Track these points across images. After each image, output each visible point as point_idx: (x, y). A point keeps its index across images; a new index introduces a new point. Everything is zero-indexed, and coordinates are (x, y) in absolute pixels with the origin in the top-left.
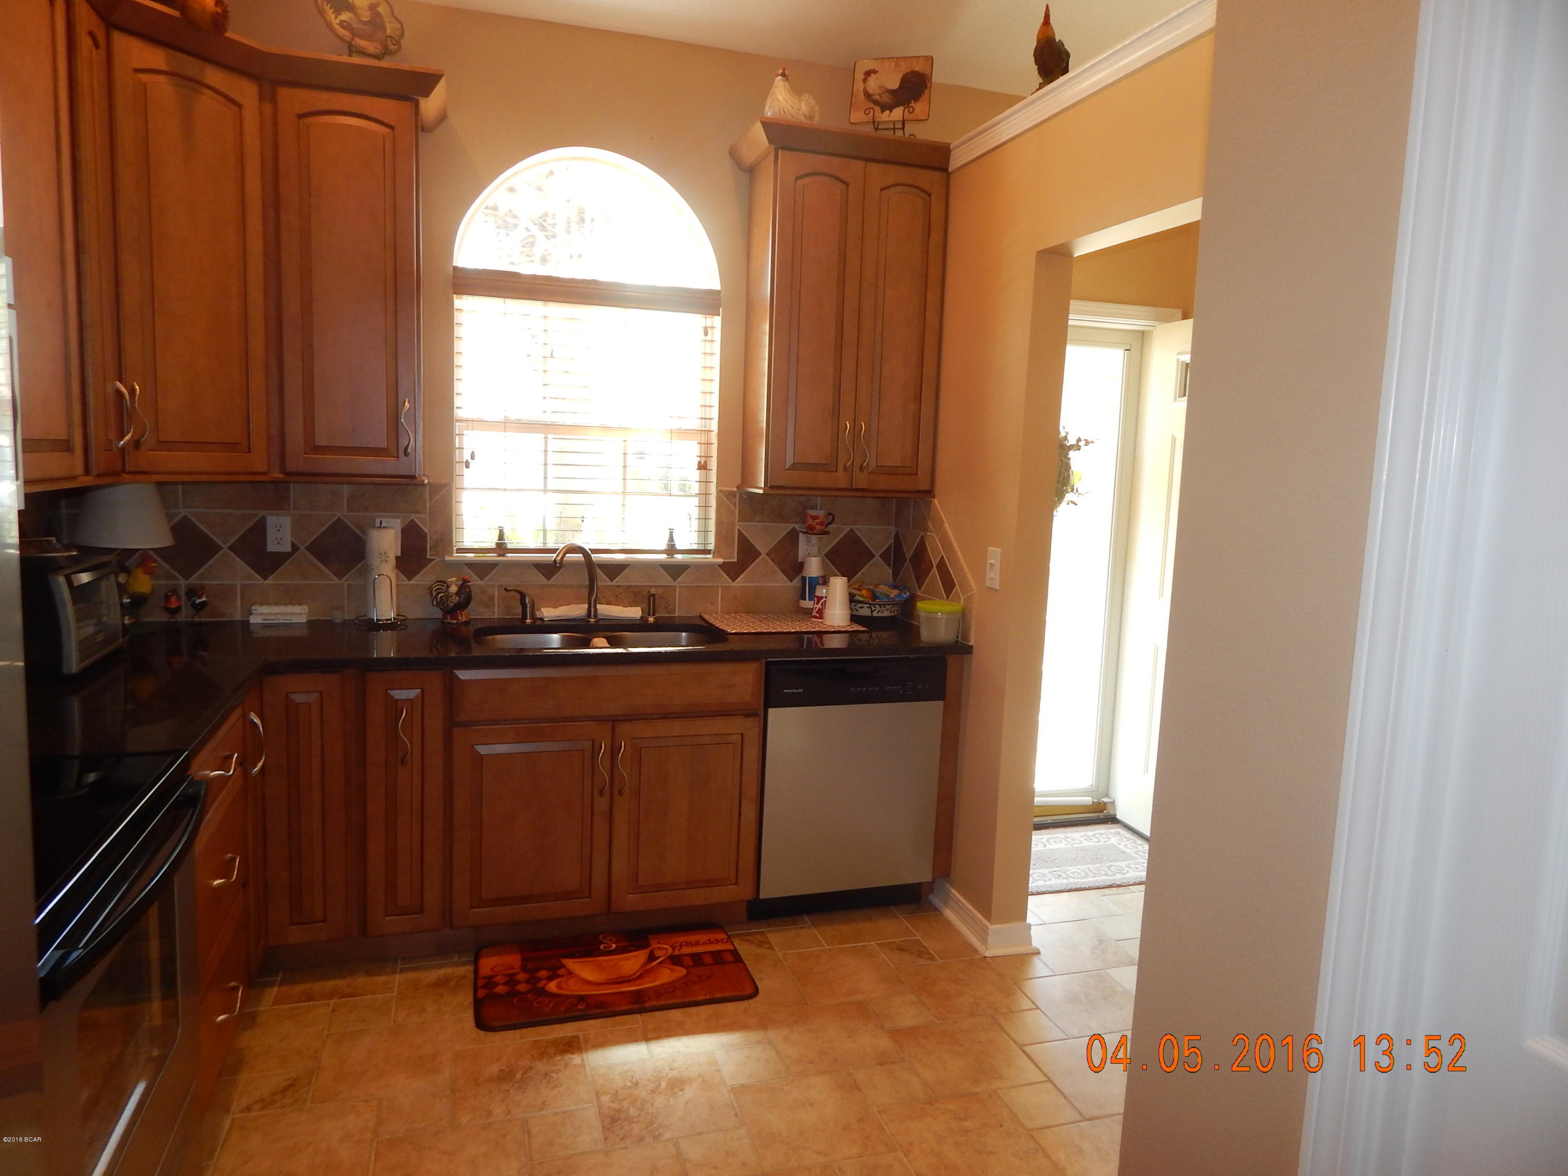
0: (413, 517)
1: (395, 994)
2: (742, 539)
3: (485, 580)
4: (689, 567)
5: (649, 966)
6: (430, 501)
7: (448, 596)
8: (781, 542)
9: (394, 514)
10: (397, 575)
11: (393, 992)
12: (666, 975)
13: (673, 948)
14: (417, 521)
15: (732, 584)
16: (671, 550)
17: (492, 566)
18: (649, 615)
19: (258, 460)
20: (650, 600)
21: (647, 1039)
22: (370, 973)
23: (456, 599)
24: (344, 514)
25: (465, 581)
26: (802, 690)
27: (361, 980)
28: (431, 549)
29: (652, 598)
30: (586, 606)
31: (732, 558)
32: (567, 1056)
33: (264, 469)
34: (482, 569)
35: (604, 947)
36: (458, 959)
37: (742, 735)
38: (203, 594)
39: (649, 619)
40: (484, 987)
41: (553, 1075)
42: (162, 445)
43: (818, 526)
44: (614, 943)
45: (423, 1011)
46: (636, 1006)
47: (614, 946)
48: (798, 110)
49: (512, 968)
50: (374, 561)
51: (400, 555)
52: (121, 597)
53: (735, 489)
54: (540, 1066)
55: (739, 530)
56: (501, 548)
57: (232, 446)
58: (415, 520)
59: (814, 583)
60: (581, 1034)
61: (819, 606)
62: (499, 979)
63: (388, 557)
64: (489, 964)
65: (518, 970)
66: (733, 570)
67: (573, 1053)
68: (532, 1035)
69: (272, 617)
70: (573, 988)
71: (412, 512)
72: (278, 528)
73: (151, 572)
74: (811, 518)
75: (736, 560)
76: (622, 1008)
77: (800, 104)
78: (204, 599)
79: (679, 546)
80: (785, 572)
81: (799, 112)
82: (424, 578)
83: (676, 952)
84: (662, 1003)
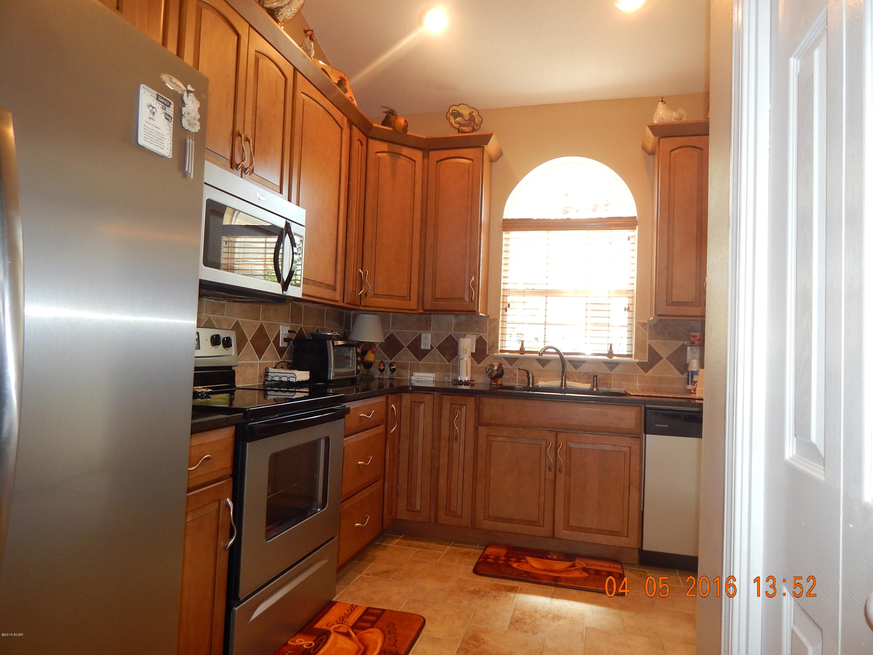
0: (481, 334)
1: (444, 553)
2: (651, 349)
3: (513, 366)
4: (619, 363)
5: (569, 569)
6: (489, 327)
7: (493, 371)
8: (676, 351)
9: (473, 333)
10: (472, 360)
11: (444, 552)
12: (576, 574)
13: (587, 565)
14: (483, 337)
15: (645, 374)
16: (610, 354)
17: (516, 359)
18: (594, 387)
19: (413, 304)
20: (594, 379)
21: (552, 597)
22: (437, 543)
23: (496, 373)
24: (453, 332)
25: (501, 364)
26: (667, 426)
27: (433, 545)
28: (488, 350)
29: (595, 378)
30: (561, 381)
31: (645, 360)
32: (508, 593)
33: (416, 308)
34: (511, 360)
35: (550, 556)
36: (479, 546)
37: (630, 448)
38: (394, 365)
39: (594, 389)
40: (483, 558)
41: (498, 598)
42: (376, 295)
43: (696, 342)
44: (556, 556)
45: (453, 561)
46: (553, 582)
47: (555, 557)
48: (671, 116)
49: (500, 554)
50: (461, 353)
51: (474, 352)
52: (357, 358)
53: (647, 322)
54: (494, 593)
55: (649, 344)
56: (522, 351)
57: (403, 298)
58: (482, 336)
59: (694, 373)
60: (520, 587)
61: (695, 386)
62: (491, 557)
63: (467, 351)
64: (490, 550)
65: (503, 556)
66: (645, 367)
67: (512, 592)
68: (496, 581)
69: (420, 377)
70: (525, 568)
71: (481, 332)
72: (426, 338)
73: (374, 352)
74: (693, 337)
75: (647, 361)
76: (545, 582)
77: (672, 114)
78: (394, 367)
79: (615, 352)
80: (678, 369)
81: (671, 117)
82: (485, 363)
83: (588, 567)
84: (568, 584)
